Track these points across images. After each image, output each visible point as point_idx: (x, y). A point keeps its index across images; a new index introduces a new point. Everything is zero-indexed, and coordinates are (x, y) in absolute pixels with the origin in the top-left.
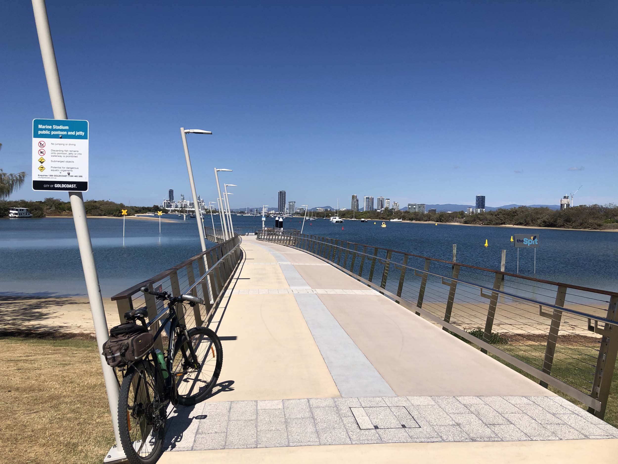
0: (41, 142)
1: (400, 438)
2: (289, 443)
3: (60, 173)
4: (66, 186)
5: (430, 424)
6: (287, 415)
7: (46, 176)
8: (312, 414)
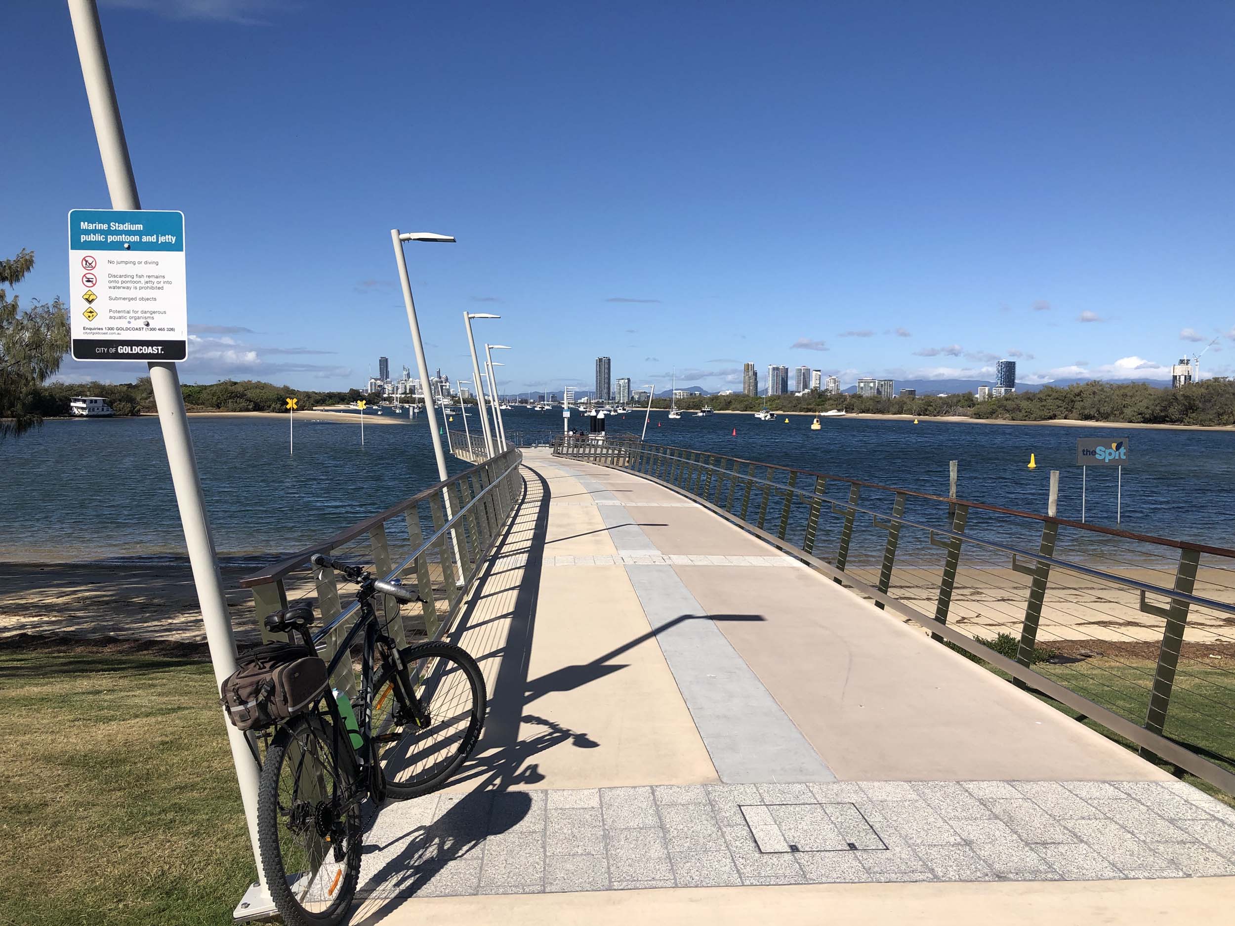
0: (87, 259)
1: (844, 873)
2: (610, 882)
3: (129, 322)
4: (141, 350)
5: (906, 842)
6: (609, 821)
7: (99, 329)
8: (660, 819)
